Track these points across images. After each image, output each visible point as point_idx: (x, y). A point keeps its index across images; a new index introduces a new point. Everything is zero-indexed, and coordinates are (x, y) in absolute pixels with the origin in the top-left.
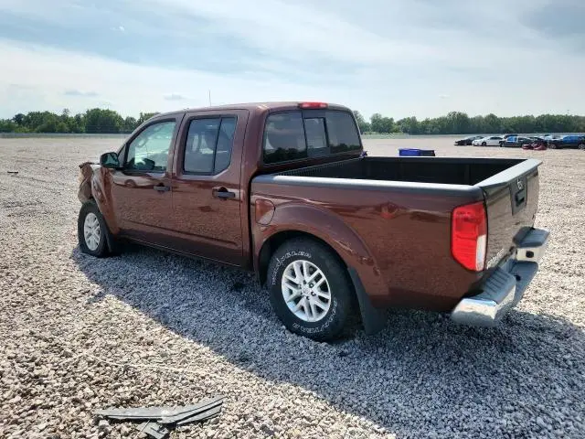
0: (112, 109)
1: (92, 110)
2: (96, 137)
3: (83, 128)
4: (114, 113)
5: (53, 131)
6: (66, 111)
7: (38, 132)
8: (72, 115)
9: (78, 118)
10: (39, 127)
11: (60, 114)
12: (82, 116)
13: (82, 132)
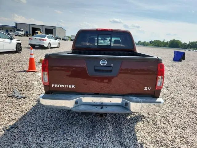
0: (179, 40)
1: (172, 40)
2: (171, 49)
3: (168, 46)
4: (180, 41)
5: (158, 46)
6: (164, 40)
7: (154, 46)
8: (166, 41)
9: (167, 42)
10: (155, 45)
11: (162, 41)
12: (169, 42)
13: (167, 47)
